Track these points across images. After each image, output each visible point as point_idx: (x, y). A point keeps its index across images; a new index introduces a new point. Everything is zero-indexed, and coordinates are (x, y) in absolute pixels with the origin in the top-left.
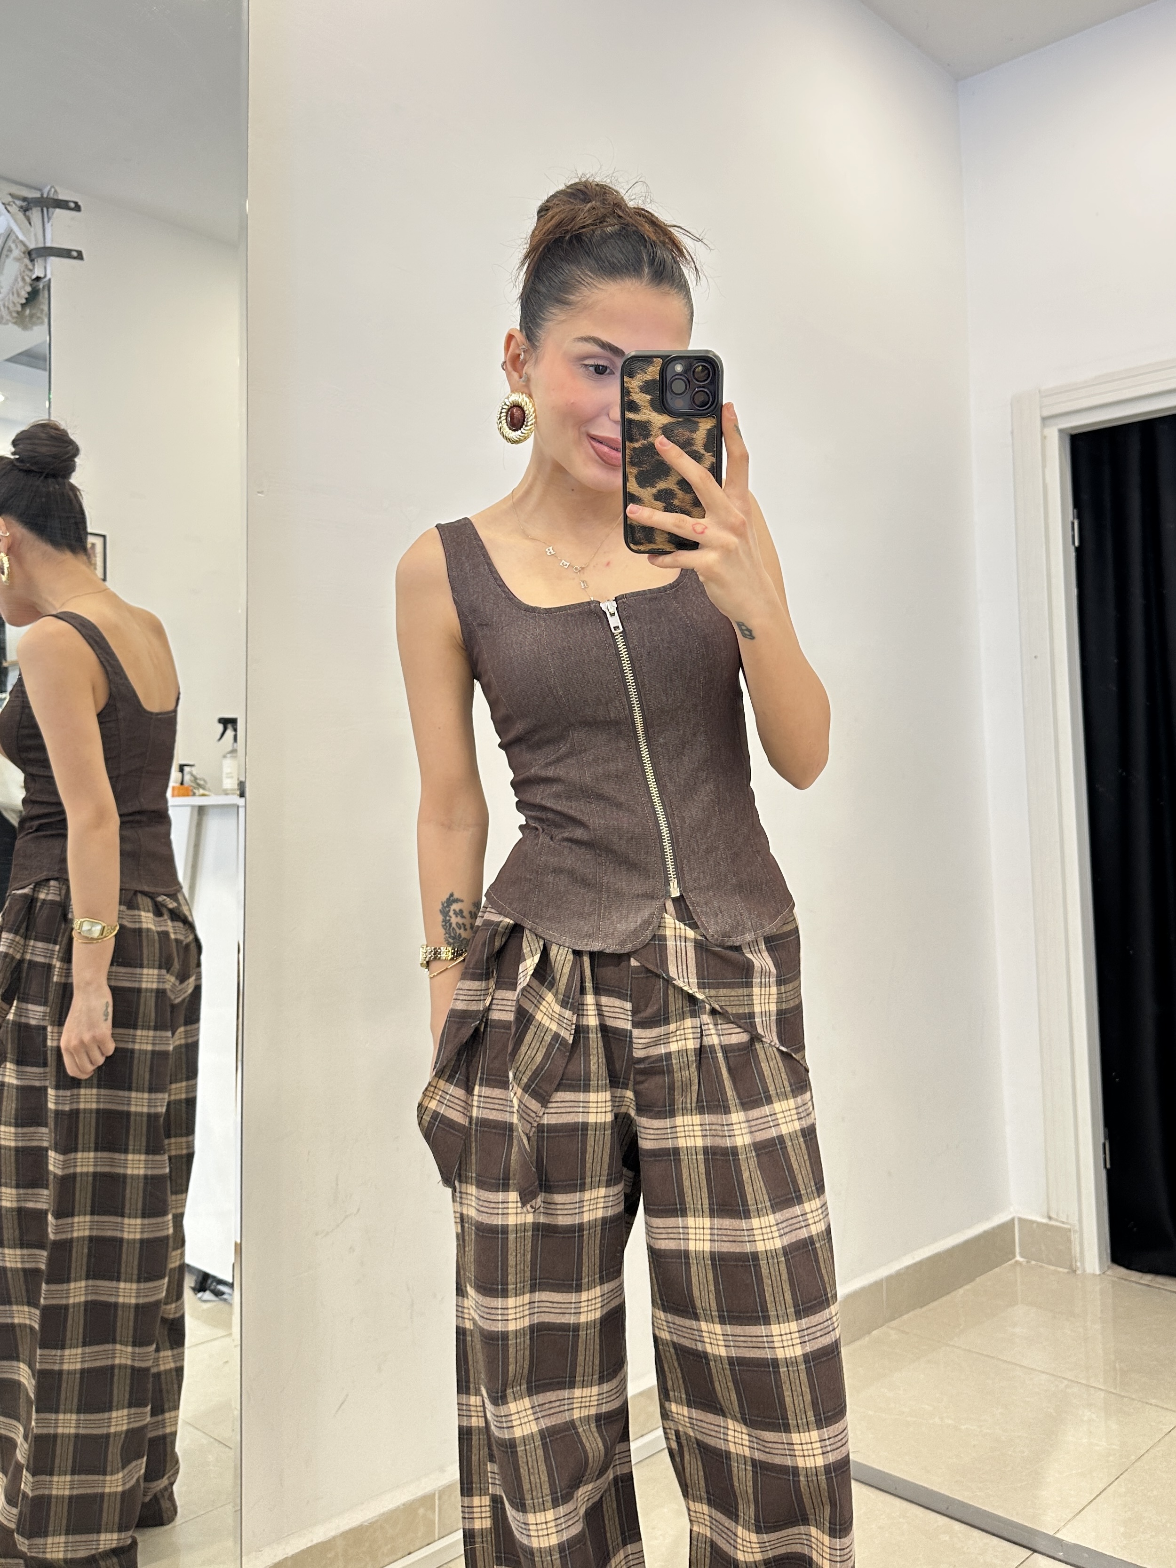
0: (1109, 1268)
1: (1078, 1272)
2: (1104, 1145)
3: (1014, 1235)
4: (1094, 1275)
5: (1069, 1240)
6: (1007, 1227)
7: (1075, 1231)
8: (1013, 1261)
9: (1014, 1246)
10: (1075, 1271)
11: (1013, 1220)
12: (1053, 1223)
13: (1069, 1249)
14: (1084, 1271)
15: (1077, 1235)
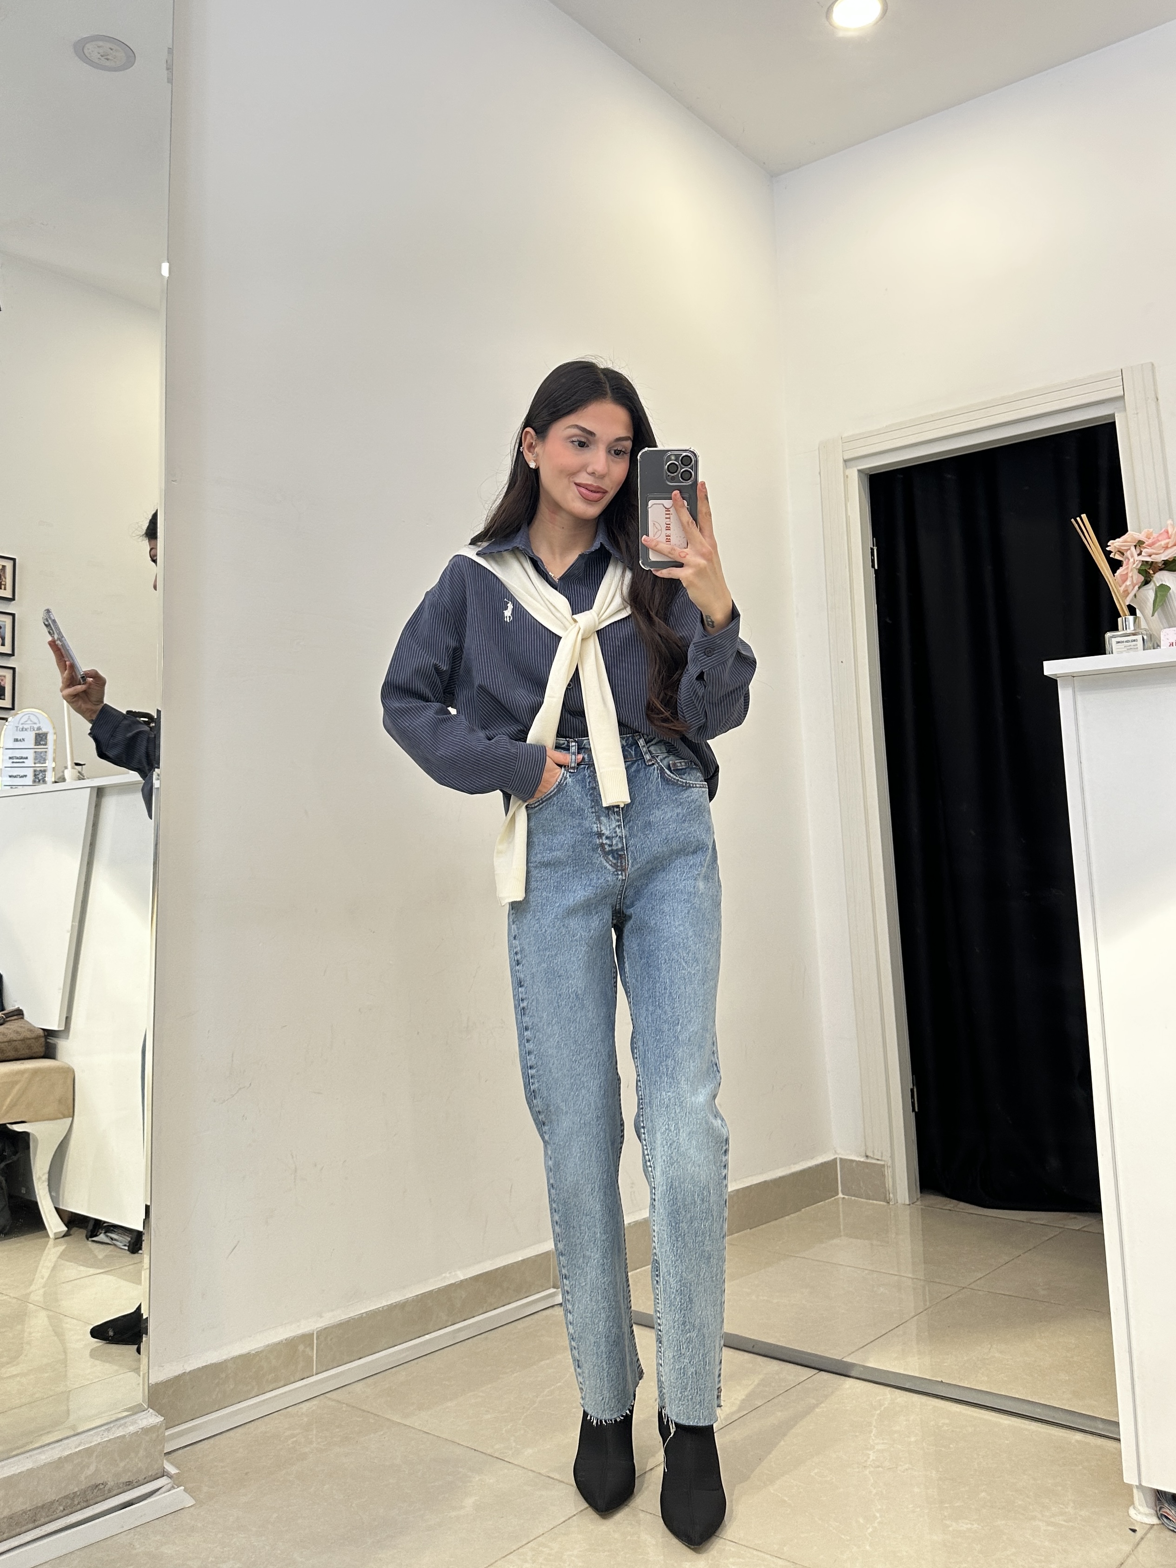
0: (917, 1199)
1: (891, 1203)
2: (912, 1090)
3: (837, 1174)
4: (904, 1204)
5: (884, 1176)
6: (830, 1165)
7: (890, 1167)
8: (836, 1197)
9: (837, 1183)
10: (889, 1203)
11: (836, 1159)
12: (869, 1161)
13: (884, 1183)
14: (897, 1203)
15: (890, 1170)
